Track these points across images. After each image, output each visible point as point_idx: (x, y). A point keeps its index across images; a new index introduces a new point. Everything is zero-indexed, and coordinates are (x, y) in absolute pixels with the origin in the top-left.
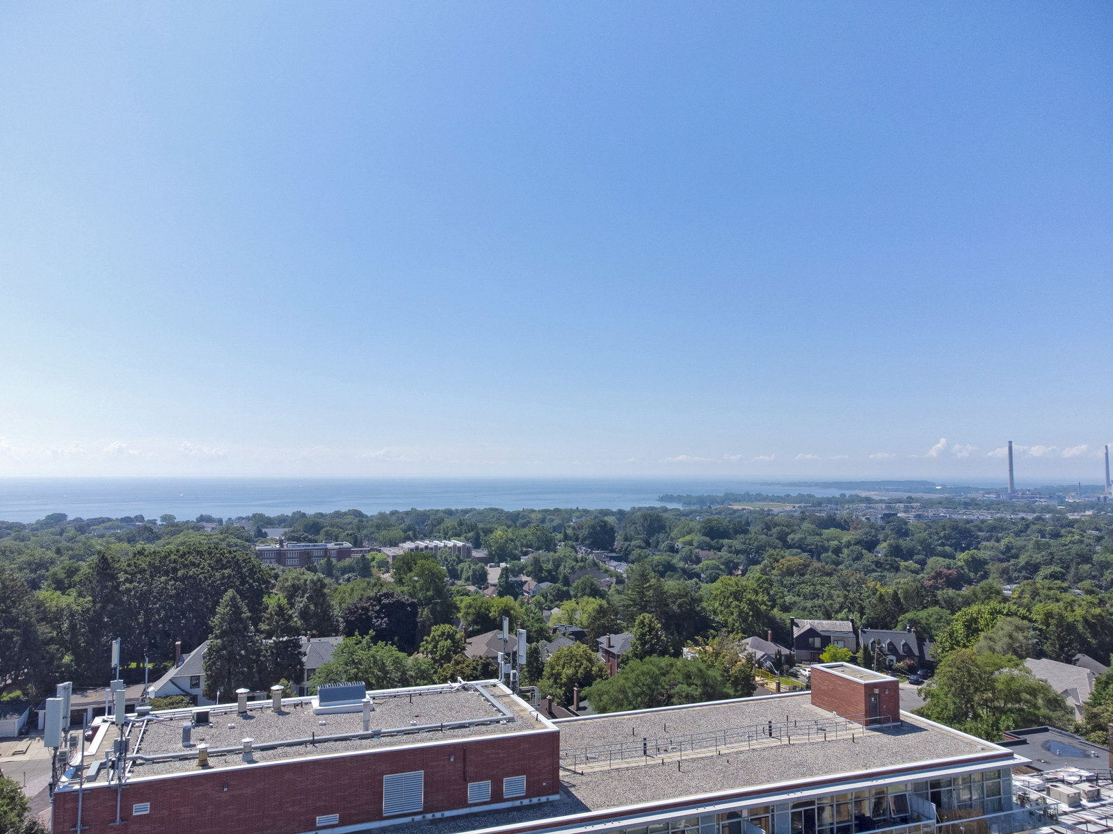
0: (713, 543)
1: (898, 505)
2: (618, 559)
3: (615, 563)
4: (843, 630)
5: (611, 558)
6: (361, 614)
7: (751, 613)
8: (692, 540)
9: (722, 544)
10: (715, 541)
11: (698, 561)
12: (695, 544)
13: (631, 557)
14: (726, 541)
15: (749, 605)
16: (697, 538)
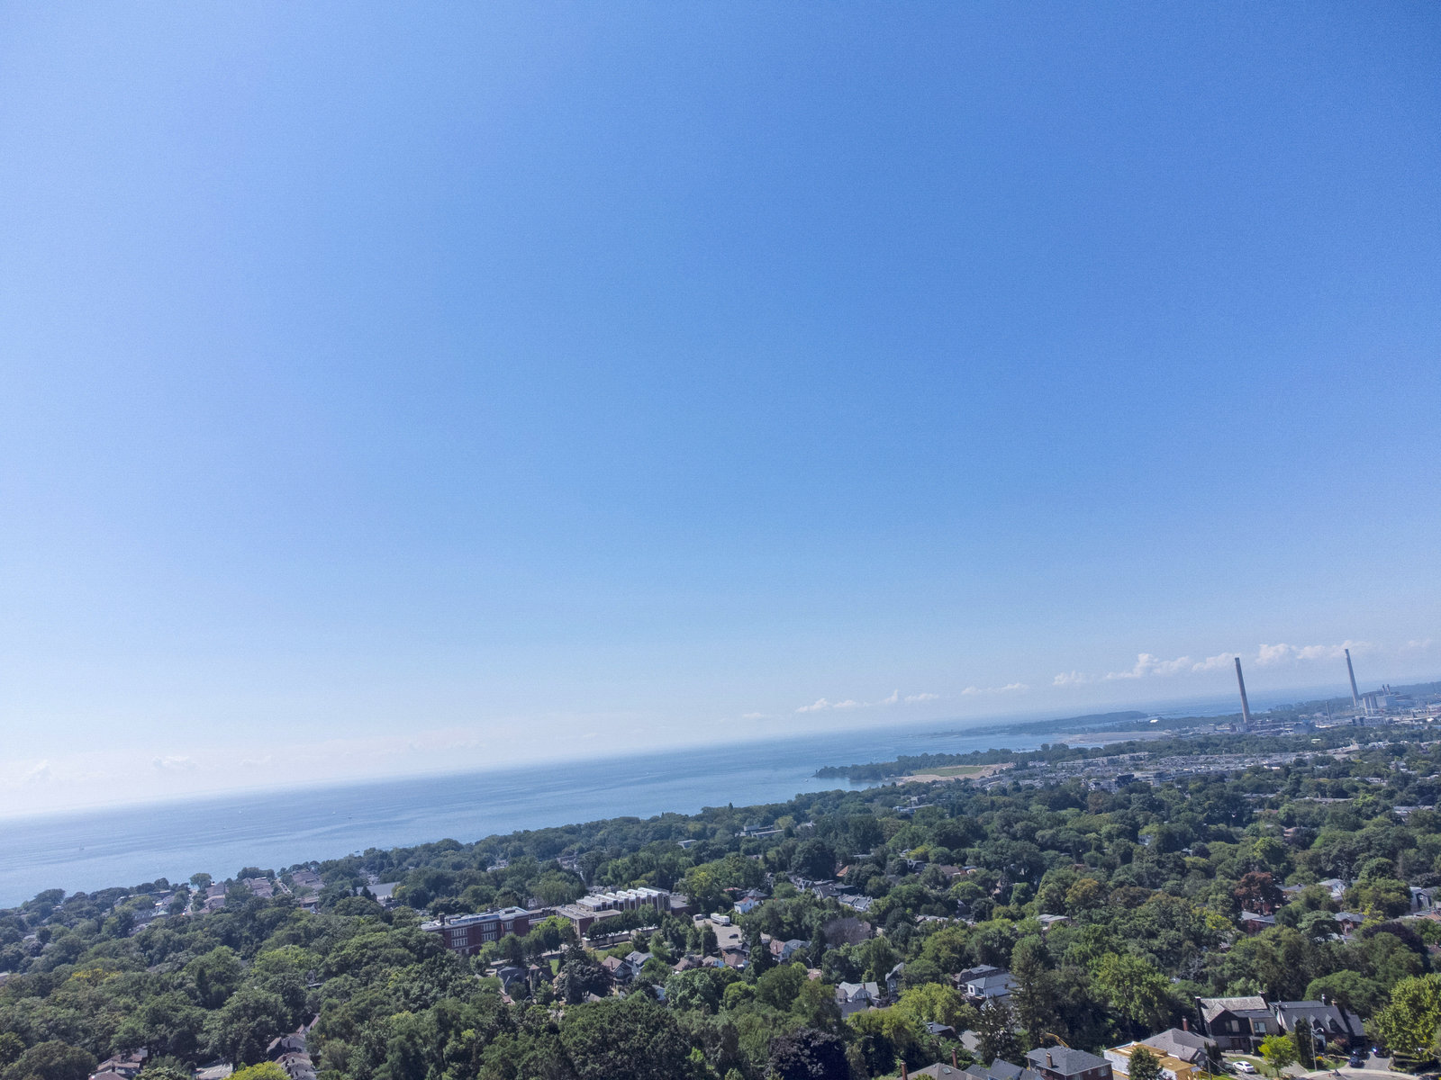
0: (954, 854)
1: (1121, 756)
2: (851, 892)
3: (851, 898)
4: (1256, 1008)
5: (843, 891)
6: (795, 1062)
7: (1156, 998)
8: (927, 853)
9: (965, 854)
10: (955, 851)
11: (947, 884)
12: (932, 858)
13: (869, 888)
14: (968, 850)
15: (1150, 988)
16: (933, 850)
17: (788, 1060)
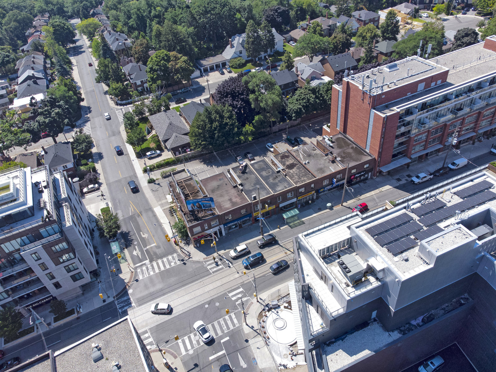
17: (269, 17)
